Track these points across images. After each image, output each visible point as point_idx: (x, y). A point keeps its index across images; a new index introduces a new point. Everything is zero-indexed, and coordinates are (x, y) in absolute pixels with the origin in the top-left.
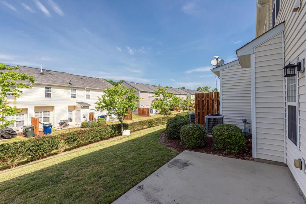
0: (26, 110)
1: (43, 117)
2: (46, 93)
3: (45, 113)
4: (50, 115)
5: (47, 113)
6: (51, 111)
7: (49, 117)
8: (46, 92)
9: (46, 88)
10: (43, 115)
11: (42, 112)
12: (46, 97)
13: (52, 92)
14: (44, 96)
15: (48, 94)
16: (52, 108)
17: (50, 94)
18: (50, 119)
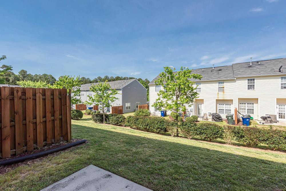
0: (232, 101)
1: (247, 108)
2: (249, 86)
3: (249, 105)
4: (254, 108)
5: (251, 105)
6: (255, 103)
7: (253, 109)
8: (248, 84)
9: (249, 80)
10: (247, 107)
11: (246, 104)
12: (249, 89)
13: (255, 84)
14: (247, 88)
15: (251, 86)
16: (256, 100)
17: (254, 86)
18: (254, 111)
